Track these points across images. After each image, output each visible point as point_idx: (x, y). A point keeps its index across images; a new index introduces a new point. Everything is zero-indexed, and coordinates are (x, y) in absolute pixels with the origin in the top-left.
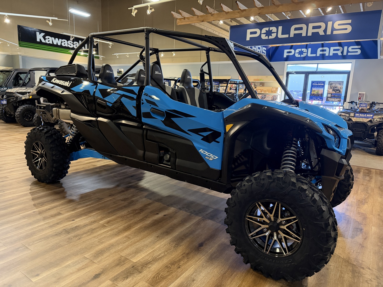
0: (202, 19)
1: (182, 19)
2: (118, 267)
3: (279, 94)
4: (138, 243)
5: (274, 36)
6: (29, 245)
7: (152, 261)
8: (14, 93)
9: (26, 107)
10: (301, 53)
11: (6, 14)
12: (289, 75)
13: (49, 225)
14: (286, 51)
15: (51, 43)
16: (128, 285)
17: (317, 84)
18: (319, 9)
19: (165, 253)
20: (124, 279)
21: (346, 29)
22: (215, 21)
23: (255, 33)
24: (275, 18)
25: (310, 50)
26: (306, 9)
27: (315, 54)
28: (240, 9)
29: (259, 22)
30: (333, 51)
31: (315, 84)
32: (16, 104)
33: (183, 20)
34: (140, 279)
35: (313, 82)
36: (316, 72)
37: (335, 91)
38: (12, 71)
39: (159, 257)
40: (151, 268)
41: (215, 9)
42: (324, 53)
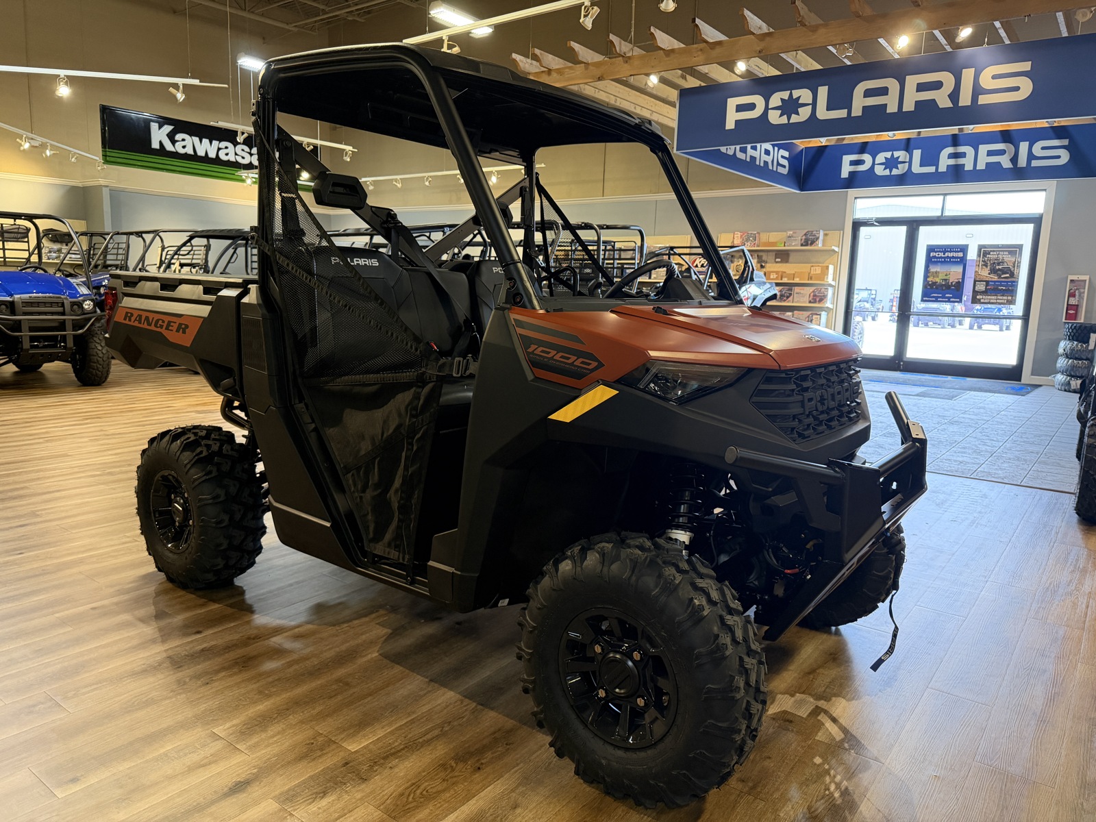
0: (598, 73)
1: (543, 74)
2: (304, 763)
3: (831, 285)
4: (369, 699)
5: (804, 114)
6: (64, 698)
7: (403, 749)
10: (891, 163)
11: (62, 73)
12: (859, 230)
13: (129, 645)
14: (847, 159)
15: (191, 152)
16: (325, 814)
17: (944, 254)
18: (937, 33)
19: (443, 728)
20: (314, 796)
21: (1017, 89)
22: (635, 77)
23: (751, 107)
24: (809, 65)
25: (917, 154)
26: (898, 34)
27: (934, 167)
28: (706, 42)
29: (761, 76)
30: (988, 155)
31: (936, 254)
34: (361, 799)
35: (931, 249)
36: (942, 218)
37: (999, 272)
39: (425, 738)
40: (396, 770)
41: (636, 43)
42: (961, 161)
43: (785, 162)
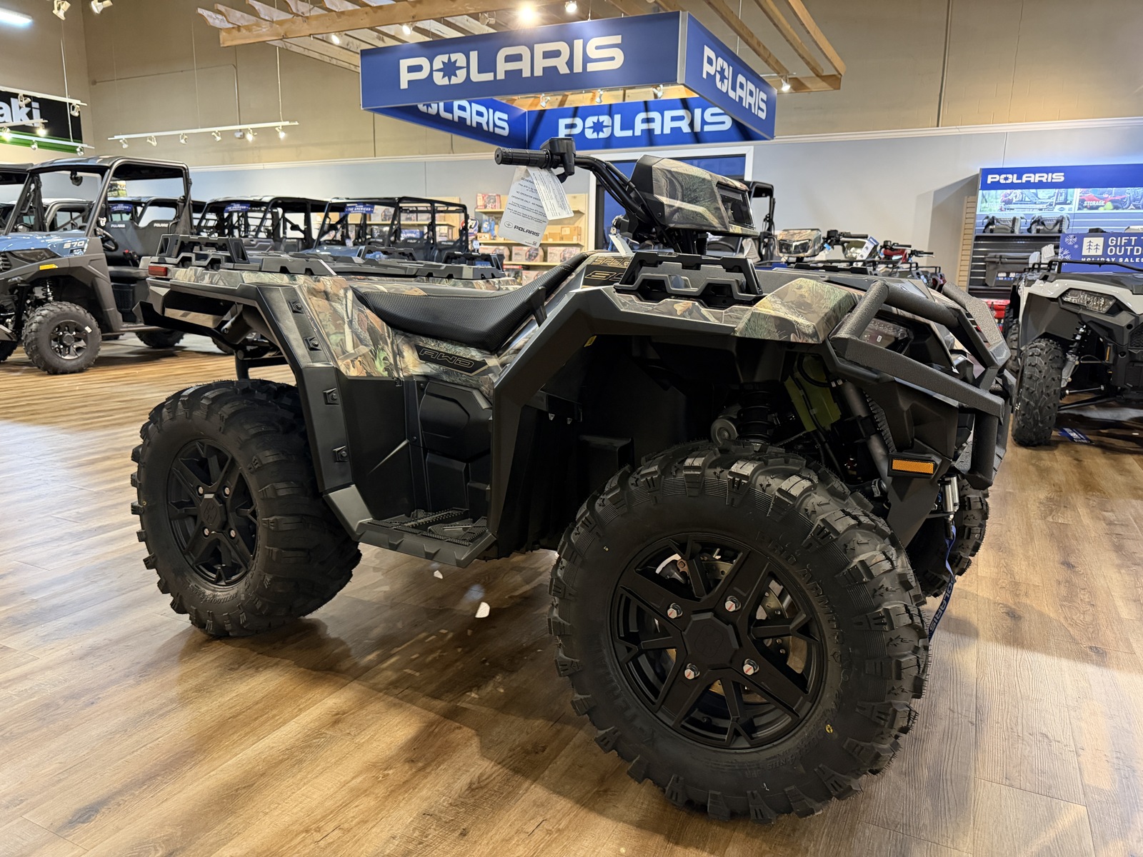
1: (234, 30)
5: (460, 77)
10: (598, 127)
14: (563, 122)
21: (612, 59)
23: (418, 68)
25: (618, 118)
27: (631, 131)
28: (370, 6)
30: (671, 121)
33: (235, 32)
42: (652, 126)
43: (505, 125)
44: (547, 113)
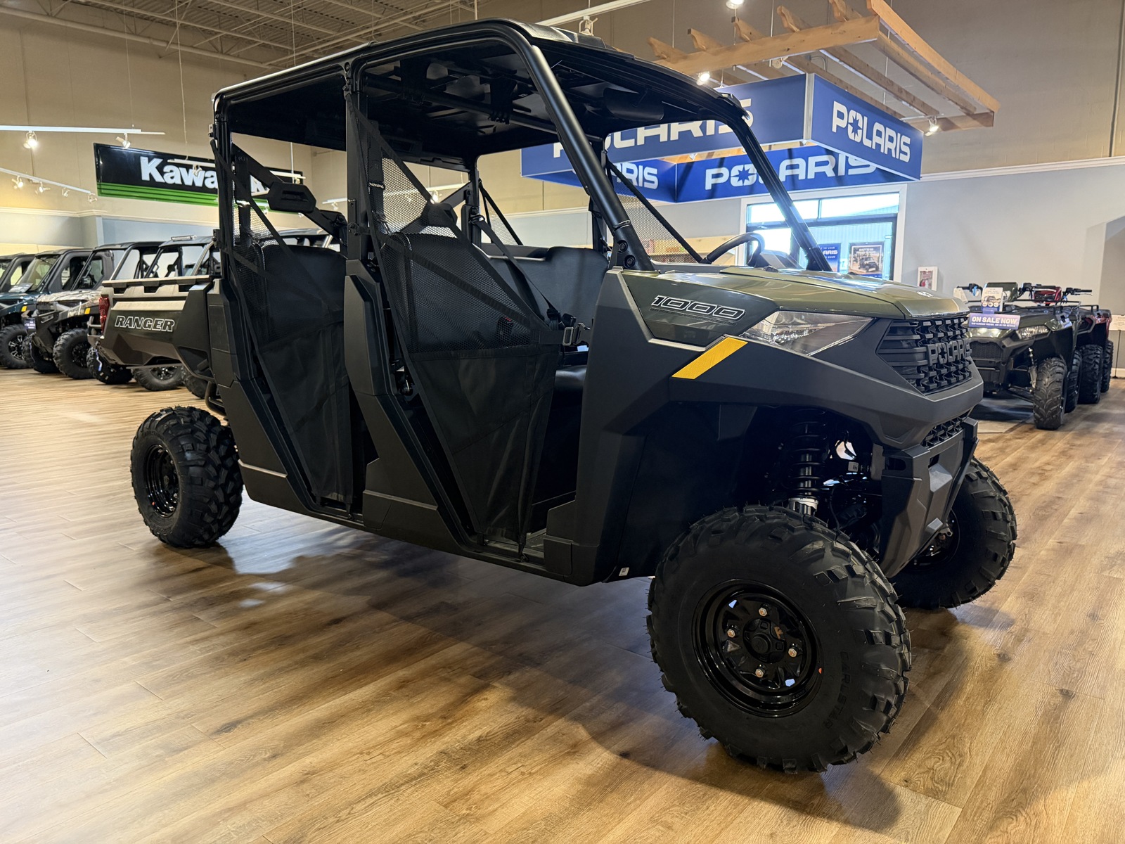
8: (52, 304)
9: (77, 333)
10: (743, 175)
11: (30, 129)
14: (710, 173)
15: (179, 182)
32: (57, 328)
36: (818, 221)
38: (59, 255)
42: (796, 172)
43: (655, 179)
44: (694, 165)
